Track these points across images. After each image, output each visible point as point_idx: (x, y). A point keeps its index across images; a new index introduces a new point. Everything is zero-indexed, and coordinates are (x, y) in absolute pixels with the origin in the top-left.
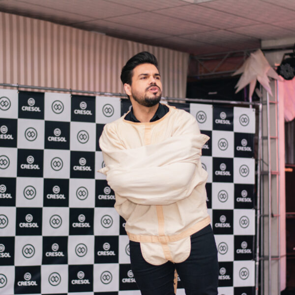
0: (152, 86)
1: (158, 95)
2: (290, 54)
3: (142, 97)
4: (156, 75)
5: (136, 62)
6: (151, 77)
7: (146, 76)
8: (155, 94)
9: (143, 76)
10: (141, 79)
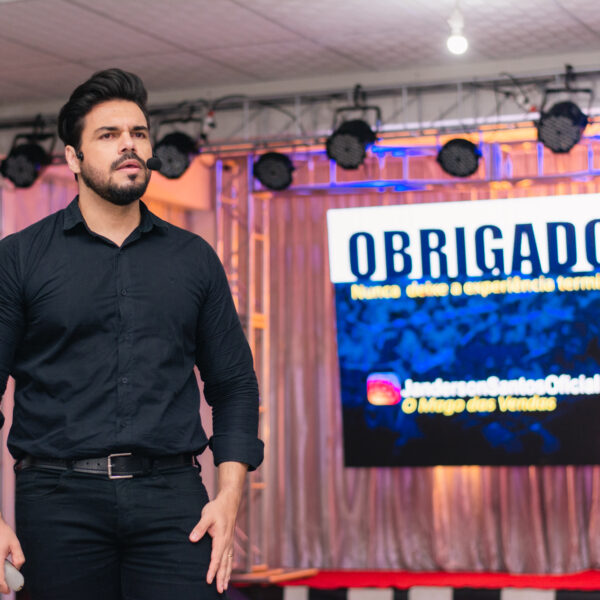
0: (125, 157)
1: (140, 180)
2: (28, 136)
3: (103, 182)
4: (137, 128)
5: (89, 97)
6: (126, 134)
7: (112, 132)
8: (133, 177)
9: (106, 132)
10: (101, 138)
